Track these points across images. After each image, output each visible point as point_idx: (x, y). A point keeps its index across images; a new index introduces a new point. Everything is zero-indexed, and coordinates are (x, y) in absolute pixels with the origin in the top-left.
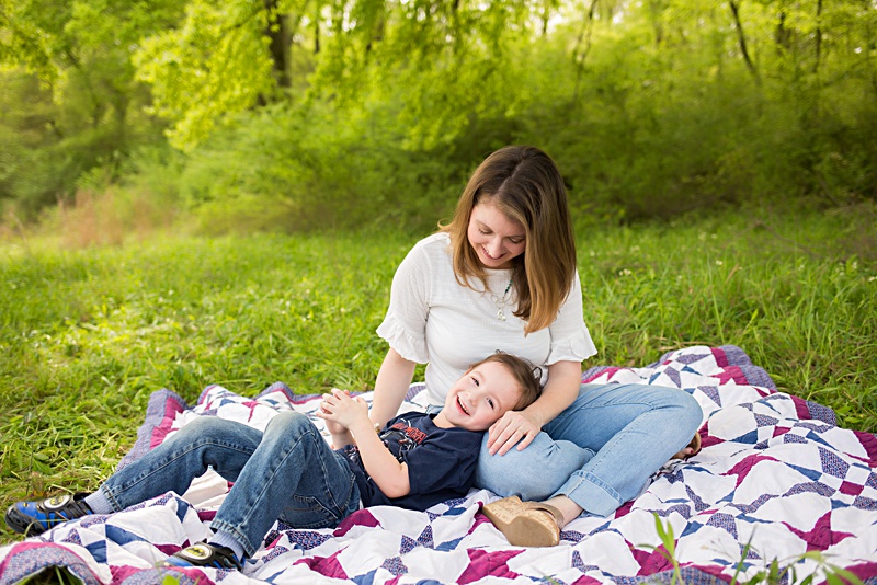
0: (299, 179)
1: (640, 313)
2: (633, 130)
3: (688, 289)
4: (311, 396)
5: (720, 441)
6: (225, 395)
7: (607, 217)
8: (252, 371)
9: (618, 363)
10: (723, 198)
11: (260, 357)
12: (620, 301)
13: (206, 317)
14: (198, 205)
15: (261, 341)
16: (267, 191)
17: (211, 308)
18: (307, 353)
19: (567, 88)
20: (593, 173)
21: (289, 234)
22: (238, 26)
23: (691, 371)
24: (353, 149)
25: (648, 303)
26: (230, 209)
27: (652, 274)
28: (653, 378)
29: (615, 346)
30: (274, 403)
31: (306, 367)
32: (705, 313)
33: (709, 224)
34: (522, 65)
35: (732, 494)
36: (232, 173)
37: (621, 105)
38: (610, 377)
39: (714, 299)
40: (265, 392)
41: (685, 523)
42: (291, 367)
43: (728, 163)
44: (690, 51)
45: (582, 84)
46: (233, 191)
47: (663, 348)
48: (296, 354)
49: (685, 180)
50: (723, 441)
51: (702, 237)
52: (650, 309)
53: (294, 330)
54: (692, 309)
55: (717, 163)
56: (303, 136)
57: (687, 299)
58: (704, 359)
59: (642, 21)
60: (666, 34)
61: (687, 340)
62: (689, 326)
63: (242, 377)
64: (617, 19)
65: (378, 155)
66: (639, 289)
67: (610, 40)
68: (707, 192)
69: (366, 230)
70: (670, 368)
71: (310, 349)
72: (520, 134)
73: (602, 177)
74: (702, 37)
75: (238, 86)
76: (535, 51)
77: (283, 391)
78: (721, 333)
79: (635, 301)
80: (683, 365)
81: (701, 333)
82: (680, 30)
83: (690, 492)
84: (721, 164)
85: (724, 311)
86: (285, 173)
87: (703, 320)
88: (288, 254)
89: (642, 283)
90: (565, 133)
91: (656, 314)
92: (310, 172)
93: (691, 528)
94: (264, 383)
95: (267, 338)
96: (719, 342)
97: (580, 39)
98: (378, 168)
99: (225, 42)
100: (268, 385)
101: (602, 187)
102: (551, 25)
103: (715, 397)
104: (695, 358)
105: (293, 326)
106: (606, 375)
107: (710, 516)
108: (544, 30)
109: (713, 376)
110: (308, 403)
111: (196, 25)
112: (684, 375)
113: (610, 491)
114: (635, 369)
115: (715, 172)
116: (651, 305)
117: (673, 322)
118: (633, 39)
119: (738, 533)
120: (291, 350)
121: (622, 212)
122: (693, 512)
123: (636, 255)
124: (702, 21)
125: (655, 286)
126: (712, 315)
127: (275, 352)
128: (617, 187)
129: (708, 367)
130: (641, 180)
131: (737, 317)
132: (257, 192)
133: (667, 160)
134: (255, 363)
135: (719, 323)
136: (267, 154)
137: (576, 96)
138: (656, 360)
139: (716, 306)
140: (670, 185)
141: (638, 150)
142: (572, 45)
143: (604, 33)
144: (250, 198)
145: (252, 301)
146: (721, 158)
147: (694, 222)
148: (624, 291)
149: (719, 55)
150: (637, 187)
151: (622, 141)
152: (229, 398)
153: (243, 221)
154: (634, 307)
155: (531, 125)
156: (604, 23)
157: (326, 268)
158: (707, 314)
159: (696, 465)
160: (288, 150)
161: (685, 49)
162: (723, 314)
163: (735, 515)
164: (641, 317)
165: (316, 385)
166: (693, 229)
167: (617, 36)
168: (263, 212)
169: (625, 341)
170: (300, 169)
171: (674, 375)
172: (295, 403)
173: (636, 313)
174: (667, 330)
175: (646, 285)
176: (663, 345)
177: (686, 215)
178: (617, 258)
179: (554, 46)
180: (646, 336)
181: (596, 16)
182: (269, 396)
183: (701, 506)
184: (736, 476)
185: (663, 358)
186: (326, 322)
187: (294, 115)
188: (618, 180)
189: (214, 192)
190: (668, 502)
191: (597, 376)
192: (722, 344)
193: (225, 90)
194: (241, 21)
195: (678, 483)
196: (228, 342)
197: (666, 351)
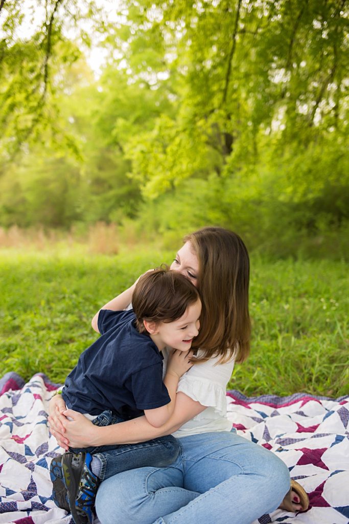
22: (184, 131)
50: (329, 506)
56: (223, 195)
75: (185, 163)
92: (225, 216)
111: (160, 130)
160: (213, 203)
193: (176, 165)
194: (185, 128)
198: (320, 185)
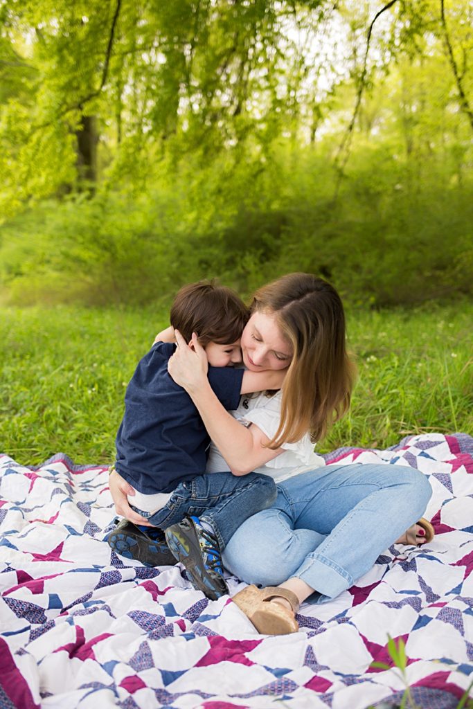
0: (97, 260)
1: (384, 398)
2: (384, 228)
3: (427, 377)
4: (89, 466)
5: (451, 530)
6: (10, 466)
7: (360, 303)
8: (39, 441)
9: (362, 444)
10: (460, 290)
11: (47, 428)
12: (367, 385)
13: (5, 386)
14: (11, 280)
15: (50, 411)
16: (70, 269)
17: (10, 377)
18: (90, 424)
19: (329, 189)
20: (349, 264)
21: (87, 307)
22: (47, 124)
23: (427, 456)
24: (146, 235)
25: (392, 389)
26: (38, 283)
27: (395, 360)
28: (393, 461)
29: (361, 427)
30: (54, 473)
31: (88, 437)
32: (440, 401)
33: (446, 312)
34: (293, 168)
35: (460, 586)
36: (40, 251)
37: (374, 207)
38: (355, 458)
39: (449, 389)
40: (48, 461)
41: (416, 616)
42: (75, 437)
43: (465, 260)
44: (435, 161)
45: (342, 188)
46: (41, 268)
47: (403, 432)
48: (78, 425)
49: (427, 274)
50: (454, 529)
51: (441, 325)
52: (393, 394)
53: (80, 401)
54: (430, 397)
55: (455, 261)
56: (102, 223)
57: (426, 388)
58: (439, 446)
59: (396, 134)
60: (416, 145)
61: (424, 425)
62: (426, 413)
63: (30, 445)
64: (375, 131)
65: (167, 242)
66: (384, 376)
67: (367, 150)
68: (446, 283)
69: (153, 306)
70: (408, 452)
71: (92, 420)
72: (289, 228)
73: (357, 268)
74: (446, 150)
75: (44, 175)
76: (305, 156)
77: (64, 462)
78: (454, 421)
79: (380, 386)
80: (420, 451)
81: (436, 419)
82: (428, 143)
83: (422, 583)
84: (459, 261)
85: (459, 399)
86: (85, 255)
87: (439, 407)
88: (84, 327)
89: (387, 370)
90: (327, 228)
91: (398, 400)
92: (107, 255)
93: (422, 622)
94: (48, 451)
95: (56, 408)
96: (452, 429)
97: (341, 147)
98: (165, 253)
99: (34, 138)
100: (52, 454)
101: (356, 277)
102: (319, 134)
103: (448, 484)
104: (430, 444)
105: (80, 398)
106: (351, 456)
107: (440, 609)
108: (313, 138)
109: (447, 462)
110: (86, 473)
111: (9, 123)
112: (421, 461)
113: (340, 570)
114: (378, 452)
115: (454, 267)
116: (394, 391)
117: (412, 409)
118: (387, 149)
119: (465, 630)
120: (75, 421)
121: (372, 300)
122: (425, 604)
123: (383, 340)
124: (447, 136)
125: (398, 373)
126: (447, 403)
127: (62, 421)
128: (369, 277)
129: (443, 452)
130: (390, 272)
131: (470, 405)
132: (61, 269)
133: (413, 255)
134: (42, 433)
135: (453, 412)
136: (70, 238)
137: (336, 197)
138: (396, 442)
139: (450, 396)
140: (414, 276)
141: (389, 246)
142: (335, 153)
143: (363, 143)
144: (55, 275)
145: (47, 372)
146: (459, 256)
147: (434, 310)
148: (371, 376)
149: (459, 166)
150: (387, 278)
151: (375, 239)
152: (14, 468)
153: (49, 296)
154: (379, 391)
155: (297, 220)
156: (364, 134)
157: (115, 342)
158: (443, 402)
159: (429, 554)
160: (89, 235)
161: (431, 159)
162: (457, 404)
163: (462, 610)
164: (385, 402)
165: (95, 455)
166: (434, 316)
167: (374, 147)
168: (67, 287)
169: (370, 423)
170: (99, 251)
171: (411, 459)
172: (73, 473)
173: (381, 398)
174: (407, 415)
175: (390, 372)
176: (403, 428)
177: (427, 304)
178: (366, 341)
179: (319, 153)
180: (388, 420)
181: (356, 129)
182: (50, 467)
183: (432, 597)
184: (464, 567)
185: (402, 441)
186: (109, 394)
187: (94, 205)
188: (370, 272)
189: (24, 269)
190: (402, 592)
191: (343, 457)
192: (455, 431)
193: (32, 177)
194: (48, 120)
195: (411, 572)
196: (22, 410)
197: (406, 435)
198: (231, 211)
